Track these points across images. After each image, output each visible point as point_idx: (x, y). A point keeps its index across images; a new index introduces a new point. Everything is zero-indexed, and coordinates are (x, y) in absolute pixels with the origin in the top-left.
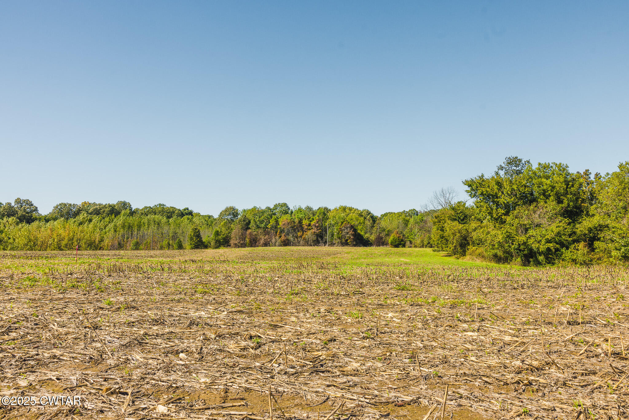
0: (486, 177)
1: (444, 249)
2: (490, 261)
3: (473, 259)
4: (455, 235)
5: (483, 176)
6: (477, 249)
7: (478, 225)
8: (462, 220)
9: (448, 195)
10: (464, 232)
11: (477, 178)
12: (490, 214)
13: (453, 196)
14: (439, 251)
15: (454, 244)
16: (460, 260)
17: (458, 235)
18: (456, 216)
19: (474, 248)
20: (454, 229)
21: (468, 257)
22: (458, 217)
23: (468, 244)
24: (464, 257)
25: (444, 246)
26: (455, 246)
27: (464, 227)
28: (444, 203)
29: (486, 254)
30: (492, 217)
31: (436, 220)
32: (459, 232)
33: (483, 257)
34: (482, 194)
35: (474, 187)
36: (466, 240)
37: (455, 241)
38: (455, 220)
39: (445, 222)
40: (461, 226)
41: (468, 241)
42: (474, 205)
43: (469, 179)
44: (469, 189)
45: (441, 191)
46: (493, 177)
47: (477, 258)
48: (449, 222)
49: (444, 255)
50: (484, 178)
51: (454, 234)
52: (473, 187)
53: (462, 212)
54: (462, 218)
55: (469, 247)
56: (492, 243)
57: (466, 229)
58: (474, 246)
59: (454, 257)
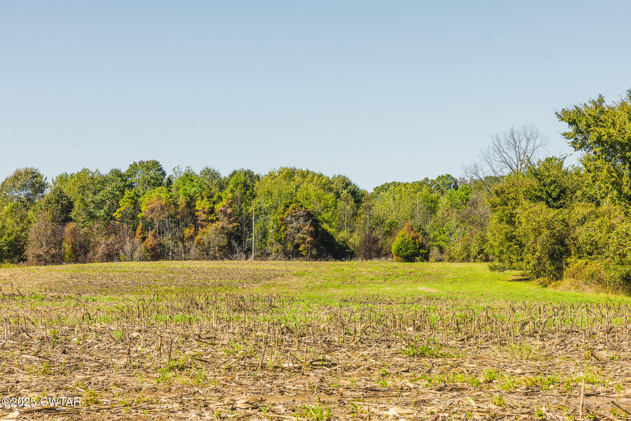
0: (608, 102)
1: (515, 265)
2: (616, 290)
3: (577, 288)
4: (540, 233)
5: (601, 100)
6: (586, 264)
7: (589, 210)
8: (555, 200)
9: (523, 144)
10: (559, 227)
11: (589, 105)
12: (617, 185)
13: (537, 144)
14: (504, 269)
15: (538, 254)
16: (550, 290)
17: (546, 232)
18: (541, 190)
19: (580, 261)
20: (537, 219)
21: (566, 282)
22: (547, 192)
23: (568, 253)
24: (559, 281)
25: (514, 257)
26: (539, 259)
27: (558, 214)
28: (515, 161)
29: (605, 275)
30: (620, 192)
31: (498, 200)
32: (548, 227)
33: (600, 281)
34: (599, 141)
35: (582, 126)
36: (563, 244)
37: (539, 247)
38: (540, 198)
39: (518, 204)
40: (553, 212)
41: (566, 246)
42: (581, 166)
43: (571, 108)
44: (570, 130)
45: (508, 135)
46: (623, 104)
47: (586, 284)
48: (526, 203)
49: (515, 278)
50: (604, 105)
51: (537, 231)
52: (580, 125)
53: (554, 182)
54: (554, 194)
55: (569, 260)
56: (621, 251)
57: (564, 221)
58: (580, 258)
59: (536, 281)
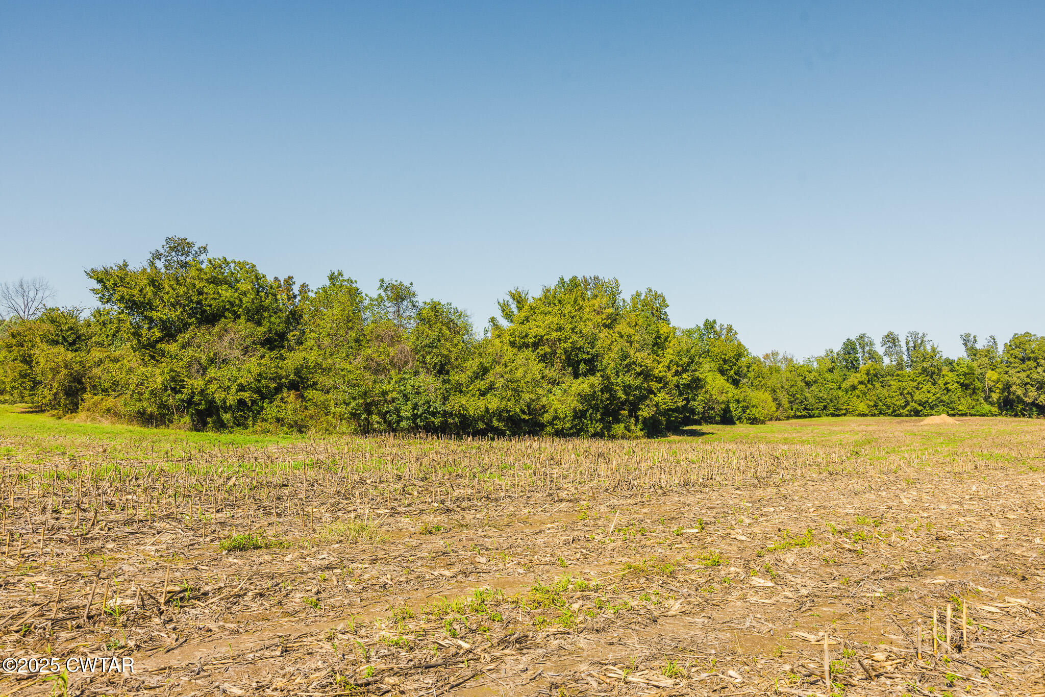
0: (131, 268)
1: (26, 399)
2: (130, 421)
3: (93, 419)
4: (58, 373)
5: (126, 265)
6: (102, 399)
7: (105, 354)
8: (71, 344)
9: (32, 294)
10: (77, 368)
11: (115, 268)
12: (136, 335)
13: (45, 296)
14: (15, 402)
15: (54, 390)
16: (64, 421)
17: (64, 371)
18: (57, 335)
19: (96, 397)
20: (56, 360)
21: (82, 415)
22: (63, 337)
23: (84, 390)
24: (74, 414)
25: (27, 393)
26: (56, 394)
27: (75, 357)
28: (23, 307)
29: (122, 409)
30: (139, 341)
31: (14, 342)
32: (66, 366)
33: (116, 414)
34: (122, 299)
35: (109, 284)
36: (80, 382)
37: (56, 385)
38: (56, 343)
39: (33, 346)
40: (70, 355)
41: (83, 384)
42: (92, 318)
43: (100, 269)
44: (99, 287)
45: (17, 285)
46: (144, 270)
47: (102, 416)
48: (45, 346)
49: (23, 410)
50: (127, 269)
51: (55, 371)
52: (108, 283)
53: (71, 329)
54: (70, 340)
55: (85, 396)
56: (139, 390)
57: (81, 362)
58: (95, 394)
59: (47, 414)
